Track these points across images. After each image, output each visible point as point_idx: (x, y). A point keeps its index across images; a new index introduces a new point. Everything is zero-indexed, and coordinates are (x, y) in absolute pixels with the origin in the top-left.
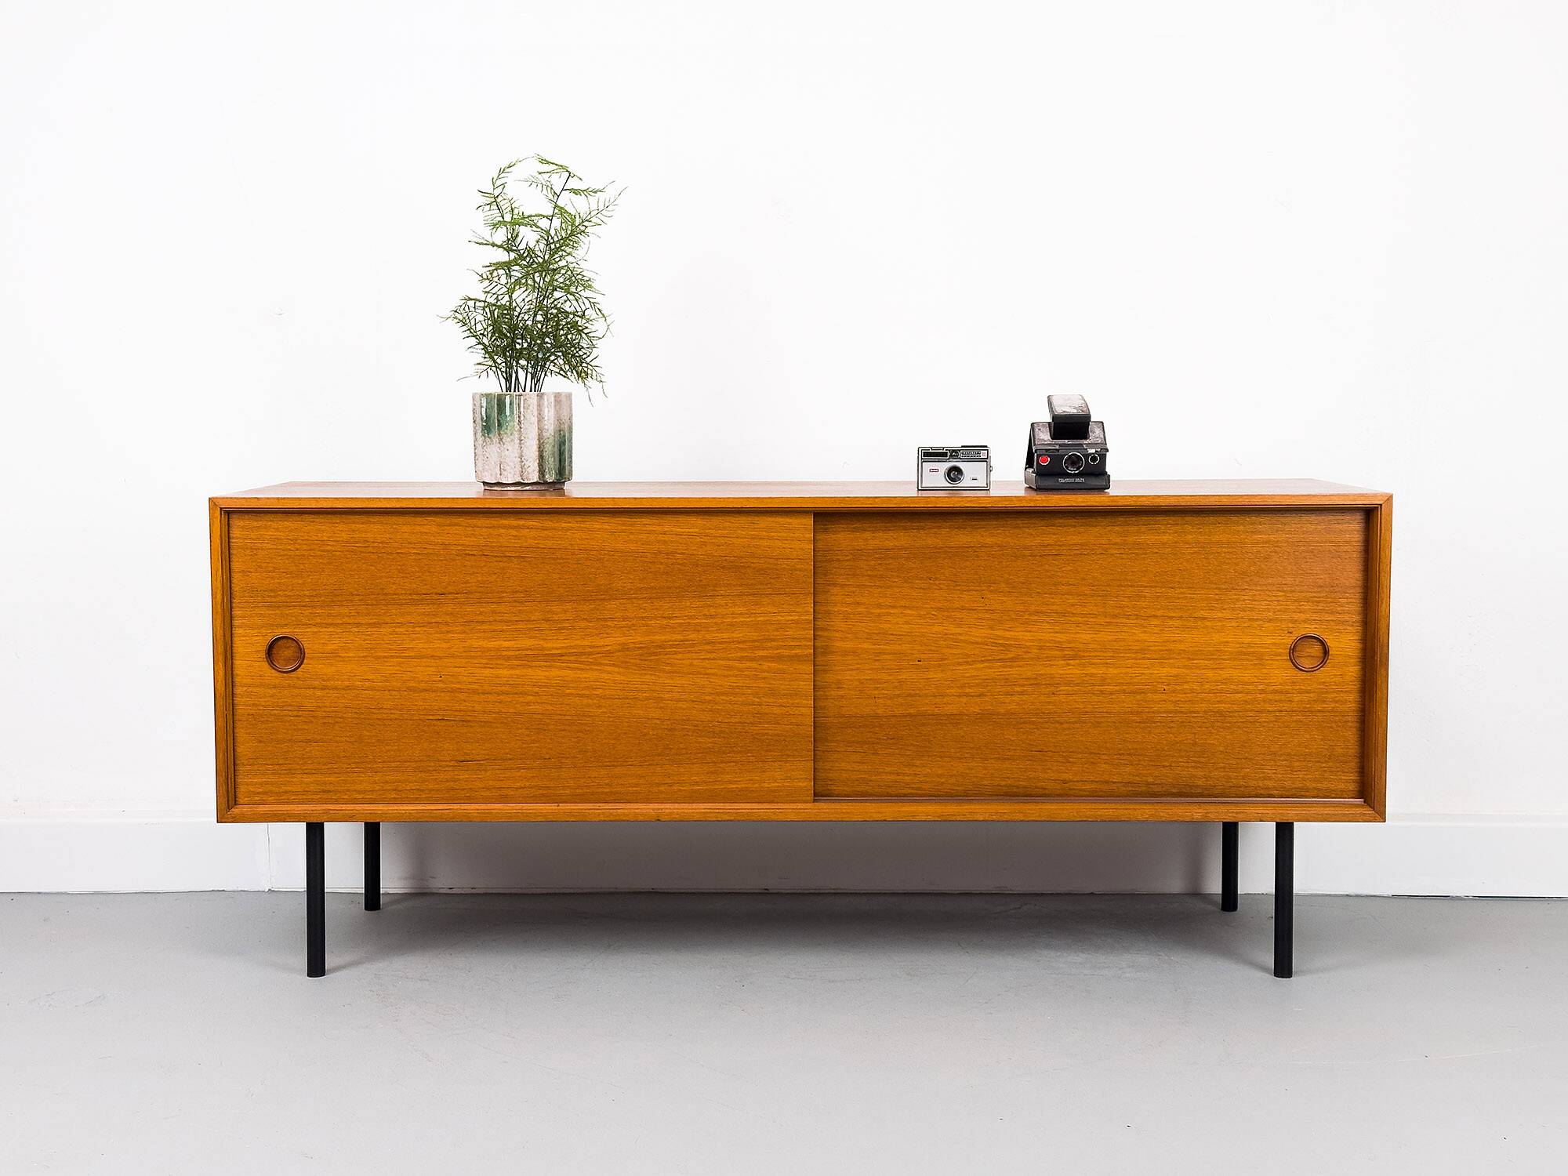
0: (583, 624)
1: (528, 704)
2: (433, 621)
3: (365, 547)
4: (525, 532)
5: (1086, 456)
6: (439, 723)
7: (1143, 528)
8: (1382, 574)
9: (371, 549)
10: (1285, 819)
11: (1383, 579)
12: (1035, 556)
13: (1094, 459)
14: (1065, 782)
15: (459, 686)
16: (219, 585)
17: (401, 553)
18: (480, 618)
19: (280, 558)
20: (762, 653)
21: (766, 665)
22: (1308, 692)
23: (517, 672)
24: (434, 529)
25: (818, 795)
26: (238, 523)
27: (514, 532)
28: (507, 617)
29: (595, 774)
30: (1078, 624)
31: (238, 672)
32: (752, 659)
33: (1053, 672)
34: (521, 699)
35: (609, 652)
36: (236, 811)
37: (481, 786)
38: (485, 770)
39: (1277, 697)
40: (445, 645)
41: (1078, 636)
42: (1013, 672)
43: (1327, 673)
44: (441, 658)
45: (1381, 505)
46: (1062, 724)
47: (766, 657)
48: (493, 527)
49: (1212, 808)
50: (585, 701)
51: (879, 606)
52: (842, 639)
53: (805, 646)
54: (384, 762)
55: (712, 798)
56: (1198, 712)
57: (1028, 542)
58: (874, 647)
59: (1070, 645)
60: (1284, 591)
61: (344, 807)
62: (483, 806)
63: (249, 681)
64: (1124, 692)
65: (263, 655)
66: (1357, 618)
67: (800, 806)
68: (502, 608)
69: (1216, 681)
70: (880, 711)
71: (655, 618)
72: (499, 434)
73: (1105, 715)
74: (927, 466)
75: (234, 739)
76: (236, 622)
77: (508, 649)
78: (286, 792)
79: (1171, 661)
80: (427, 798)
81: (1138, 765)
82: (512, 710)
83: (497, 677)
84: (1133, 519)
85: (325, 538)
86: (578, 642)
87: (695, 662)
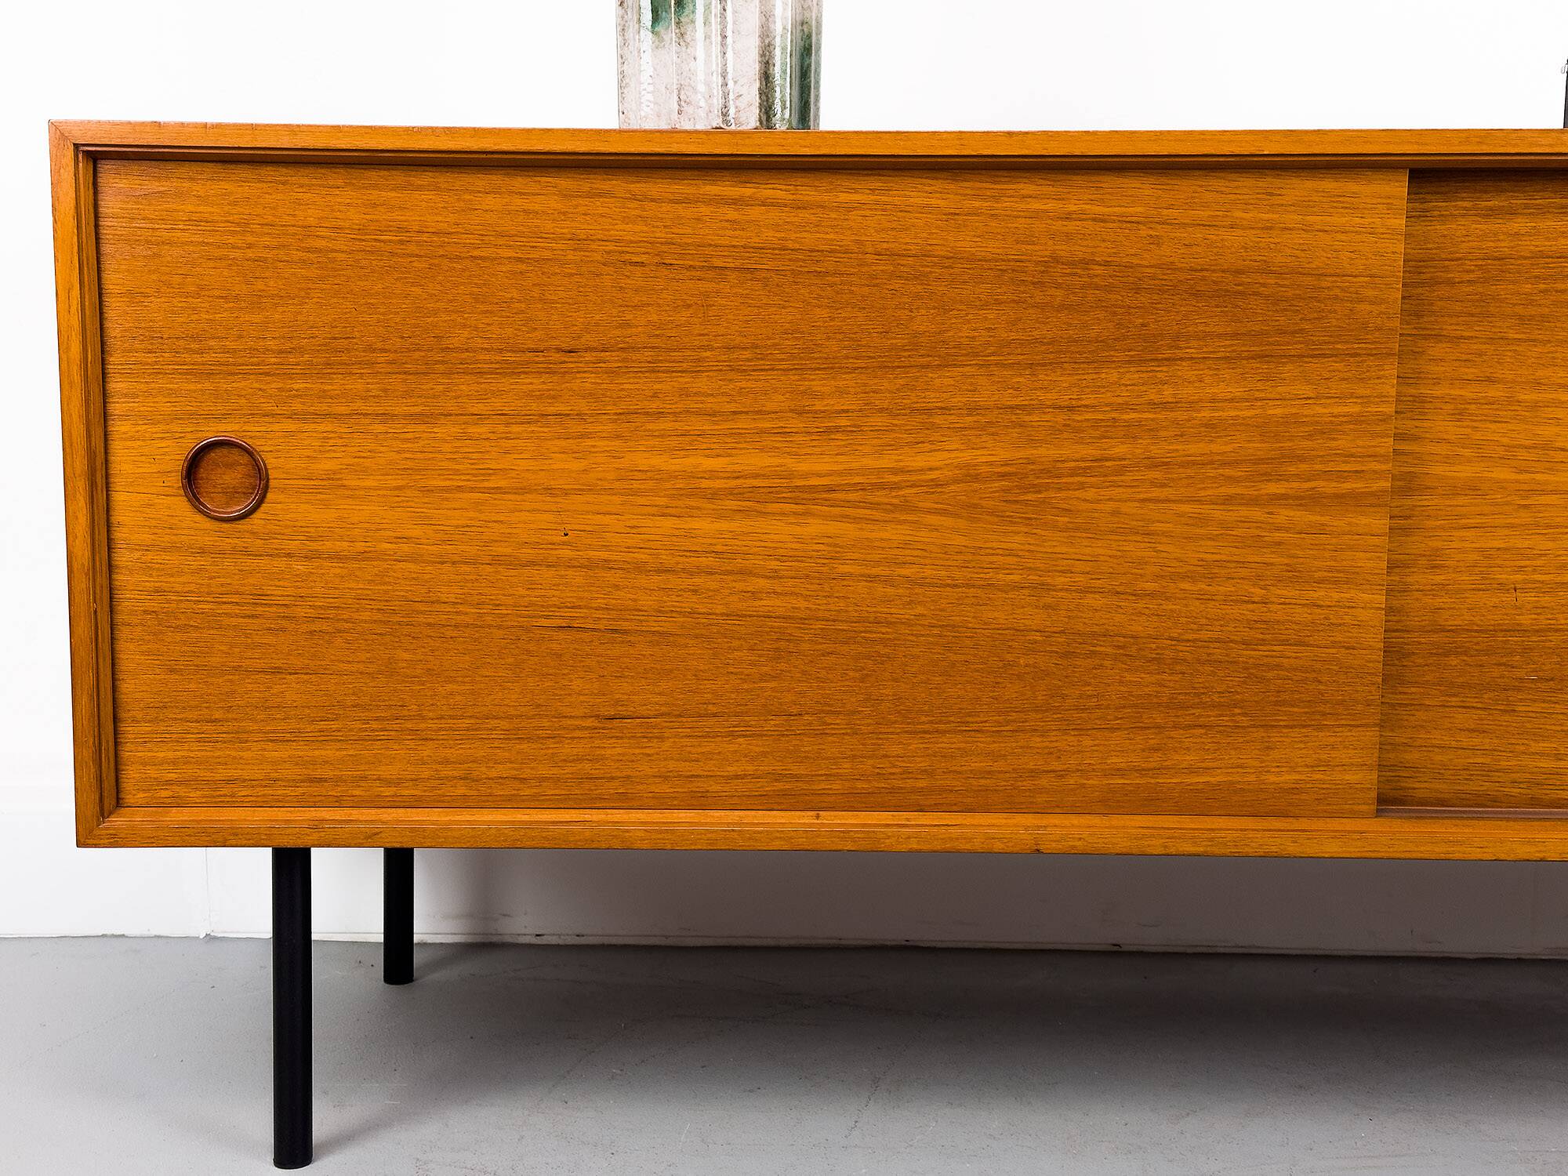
0: (879, 421)
1: (754, 595)
2: (551, 410)
3: (401, 242)
4: (755, 212)
6: (561, 635)
9: (412, 248)
15: (604, 555)
16: (75, 322)
17: (481, 258)
18: (654, 406)
19: (211, 264)
20: (1273, 488)
21: (1283, 515)
23: (734, 526)
24: (554, 203)
25: (1389, 802)
26: (118, 185)
27: (731, 214)
28: (711, 404)
29: (896, 750)
31: (120, 519)
32: (1253, 502)
34: (740, 586)
35: (936, 484)
36: (118, 821)
37: (650, 772)
38: (661, 738)
40: (577, 465)
44: (566, 493)
47: (1285, 497)
48: (685, 201)
50: (880, 590)
51: (1537, 384)
52: (1447, 460)
53: (1375, 472)
54: (442, 718)
55: (1150, 802)
58: (1521, 477)
61: (356, 814)
62: (656, 816)
63: (146, 538)
65: (176, 480)
68: (702, 384)
70: (1525, 620)
71: (1041, 407)
72: (678, 23)
75: (113, 665)
76: (116, 407)
77: (712, 474)
78: (229, 781)
80: (534, 797)
82: (720, 609)
83: (689, 535)
85: (311, 221)
86: (869, 462)
87: (1128, 508)
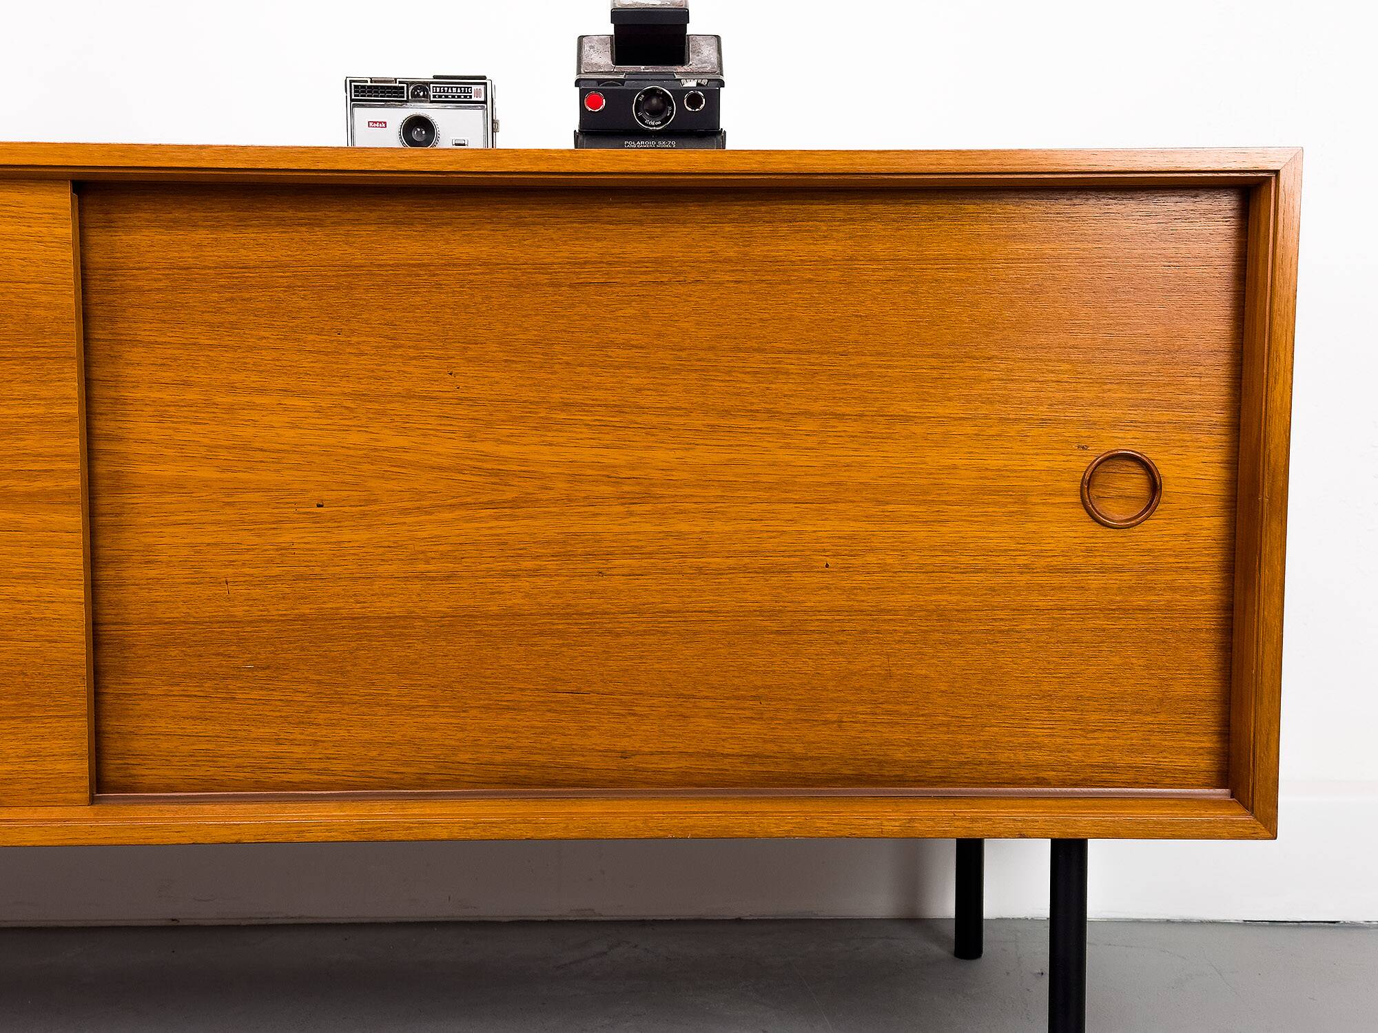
5: (680, 93)
7: (784, 229)
8: (1277, 320)
10: (1070, 833)
11: (1278, 330)
12: (560, 285)
13: (694, 100)
14: (625, 755)
22: (1119, 570)
30: (650, 429)
33: (599, 529)
39: (1056, 580)
41: (652, 453)
42: (515, 528)
43: (1154, 531)
45: (1277, 172)
46: (618, 635)
49: (923, 811)
51: (232, 388)
52: (153, 459)
53: (64, 471)
56: (894, 612)
57: (544, 254)
58: (224, 476)
59: (635, 473)
60: (1070, 362)
64: (745, 569)
66: (1218, 416)
67: (57, 812)
69: (932, 548)
70: (239, 612)
73: (705, 616)
74: (365, 114)
79: (841, 506)
81: (772, 719)
84: (763, 209)
